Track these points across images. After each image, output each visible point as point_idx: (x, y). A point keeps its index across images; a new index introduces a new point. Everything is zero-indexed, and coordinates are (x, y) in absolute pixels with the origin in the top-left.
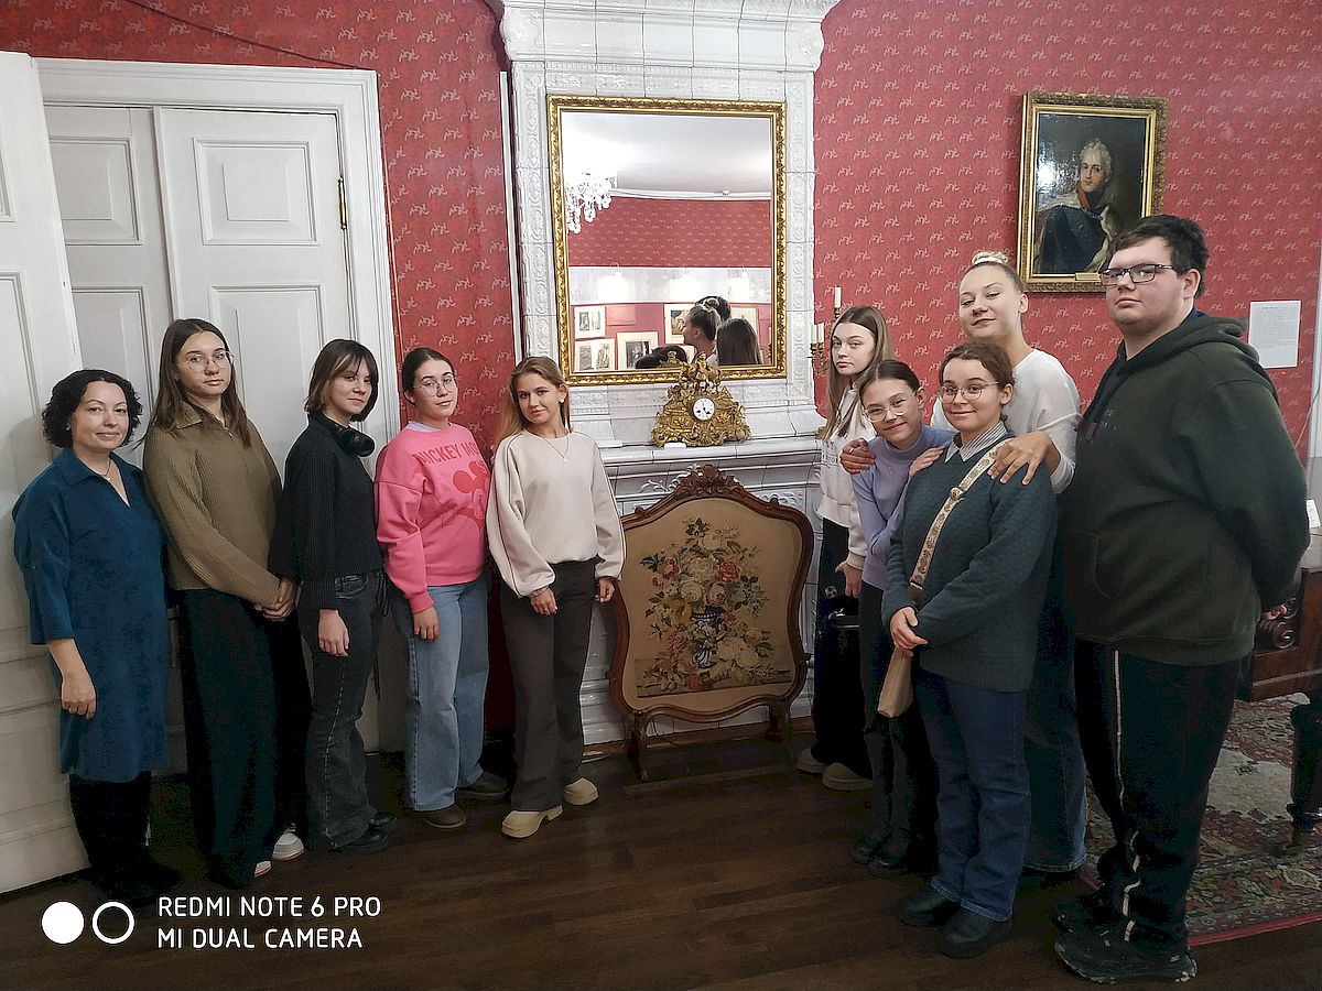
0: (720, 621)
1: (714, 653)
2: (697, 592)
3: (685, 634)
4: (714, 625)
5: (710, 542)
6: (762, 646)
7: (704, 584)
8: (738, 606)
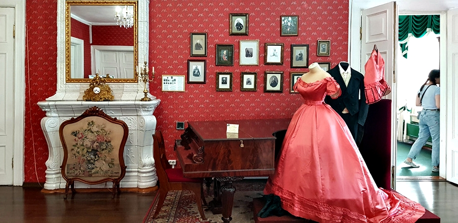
0: (97, 154)
1: (94, 165)
2: (89, 144)
3: (84, 158)
4: (95, 155)
5: (95, 129)
6: (111, 164)
7: (92, 142)
8: (103, 150)
